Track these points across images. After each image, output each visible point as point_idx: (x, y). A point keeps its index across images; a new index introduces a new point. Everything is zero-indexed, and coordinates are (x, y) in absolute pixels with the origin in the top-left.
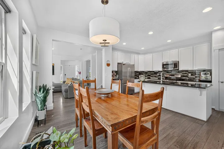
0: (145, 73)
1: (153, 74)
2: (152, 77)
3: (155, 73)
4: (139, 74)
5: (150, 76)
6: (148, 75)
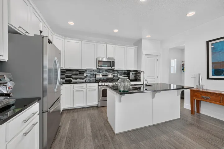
3: (81, 72)
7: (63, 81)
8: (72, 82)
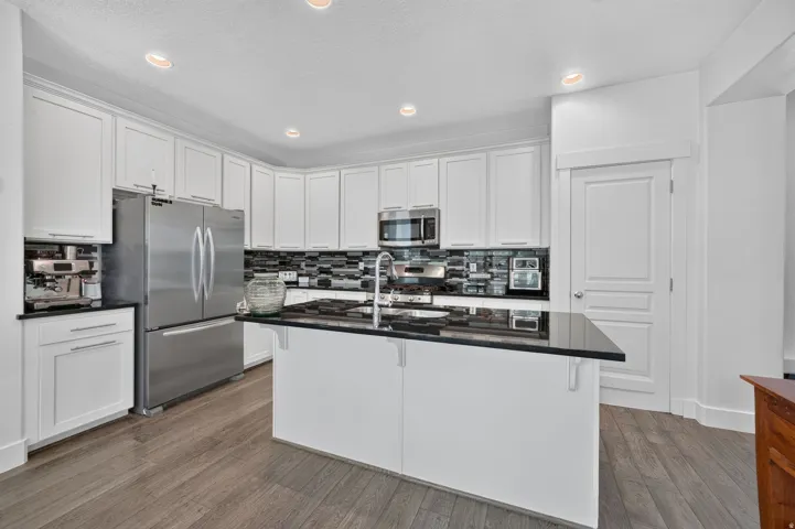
0: (310, 258)
1: (341, 266)
2: (337, 276)
3: (351, 258)
4: (281, 263)
5: (327, 271)
6: (322, 271)
7: (312, 281)
8: (333, 286)
